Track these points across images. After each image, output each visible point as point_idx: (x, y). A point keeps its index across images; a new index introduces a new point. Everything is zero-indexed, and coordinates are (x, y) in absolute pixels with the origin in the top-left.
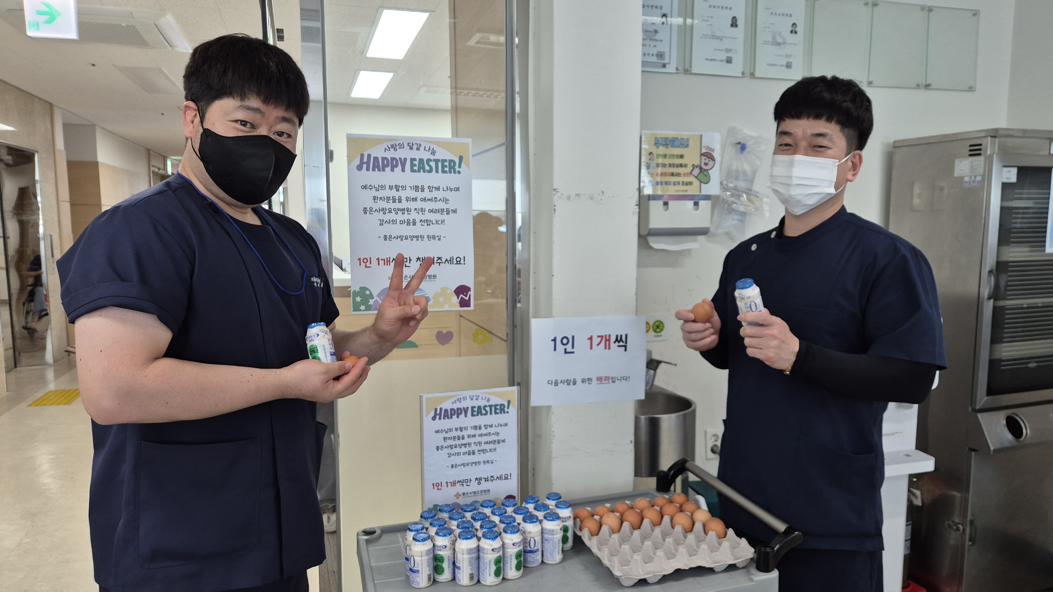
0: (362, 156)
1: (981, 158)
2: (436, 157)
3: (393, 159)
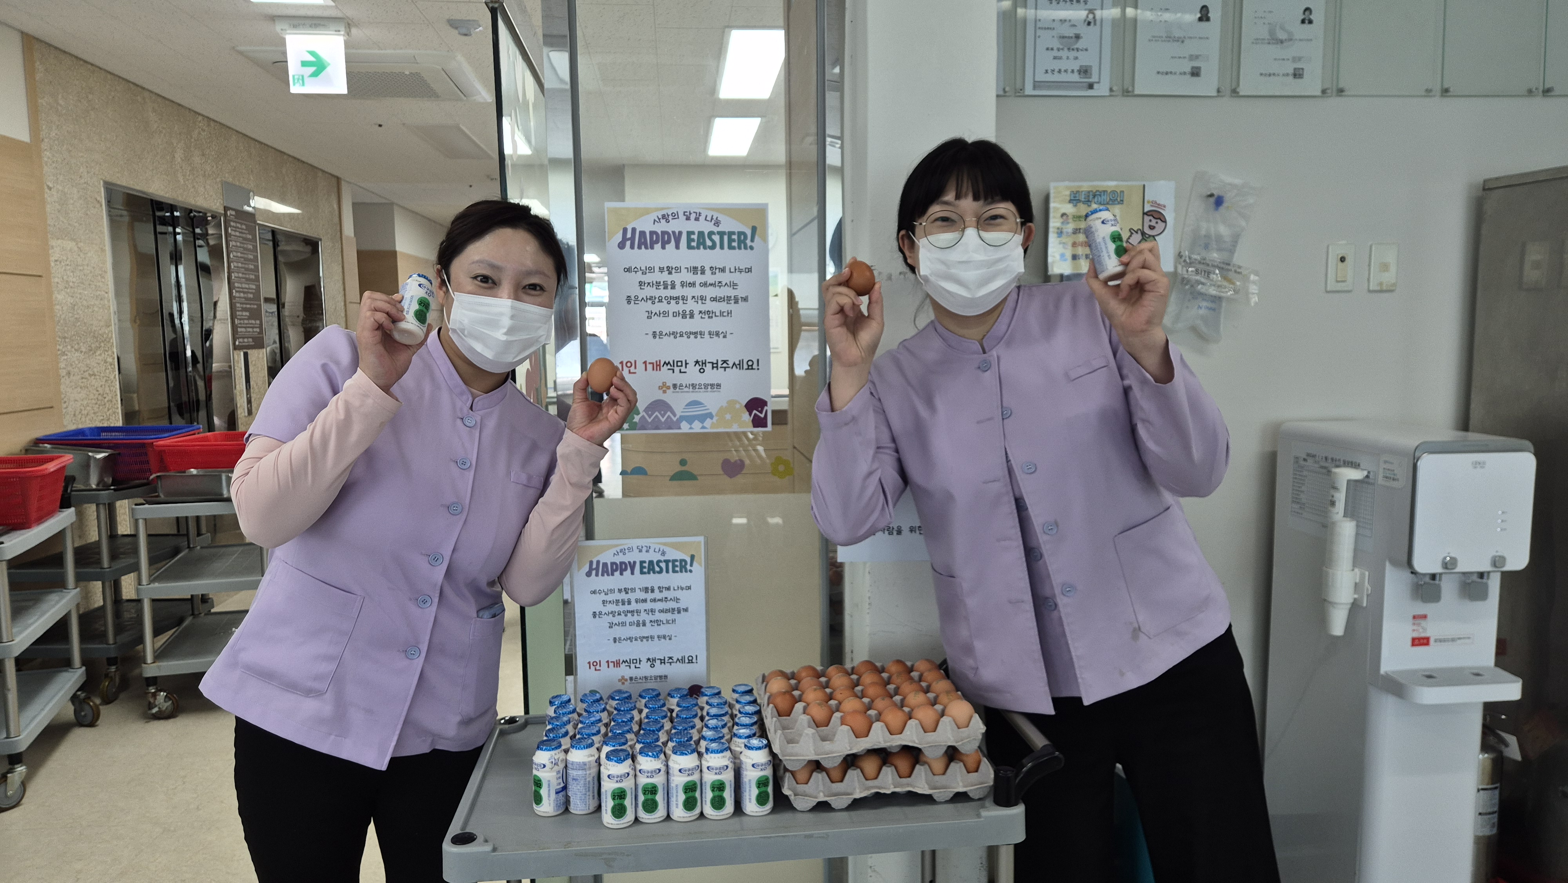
0: (625, 230)
2: (721, 228)
3: (663, 233)
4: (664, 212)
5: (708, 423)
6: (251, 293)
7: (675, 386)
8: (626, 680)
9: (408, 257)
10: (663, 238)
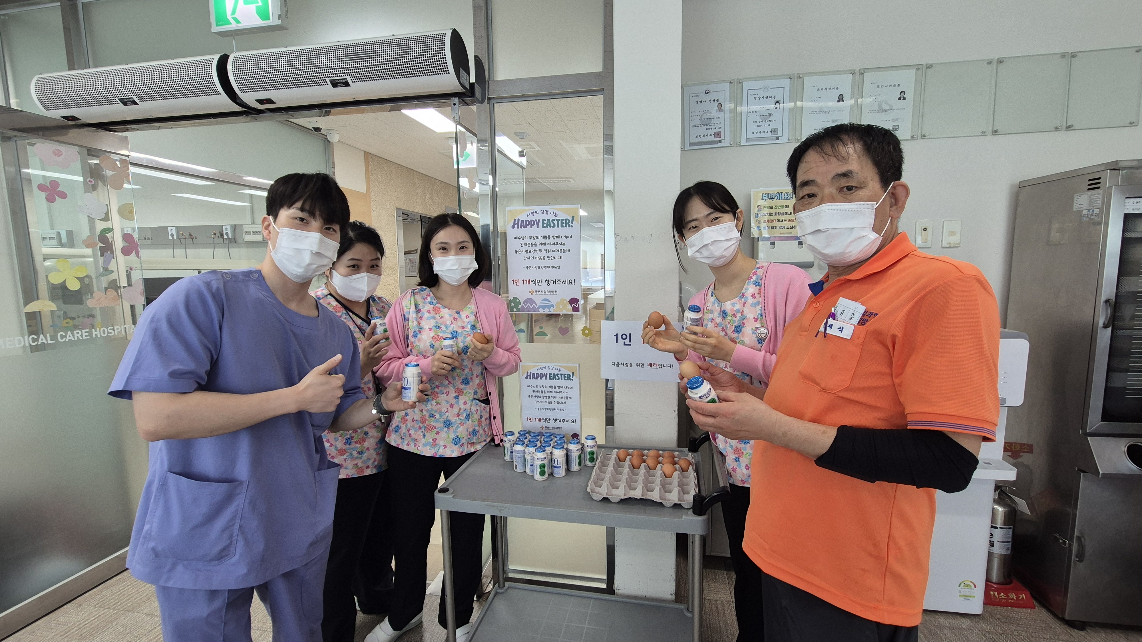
0: (515, 220)
1: (1100, 191)
2: (558, 218)
3: (532, 221)
4: (532, 211)
5: (552, 309)
7: (536, 291)
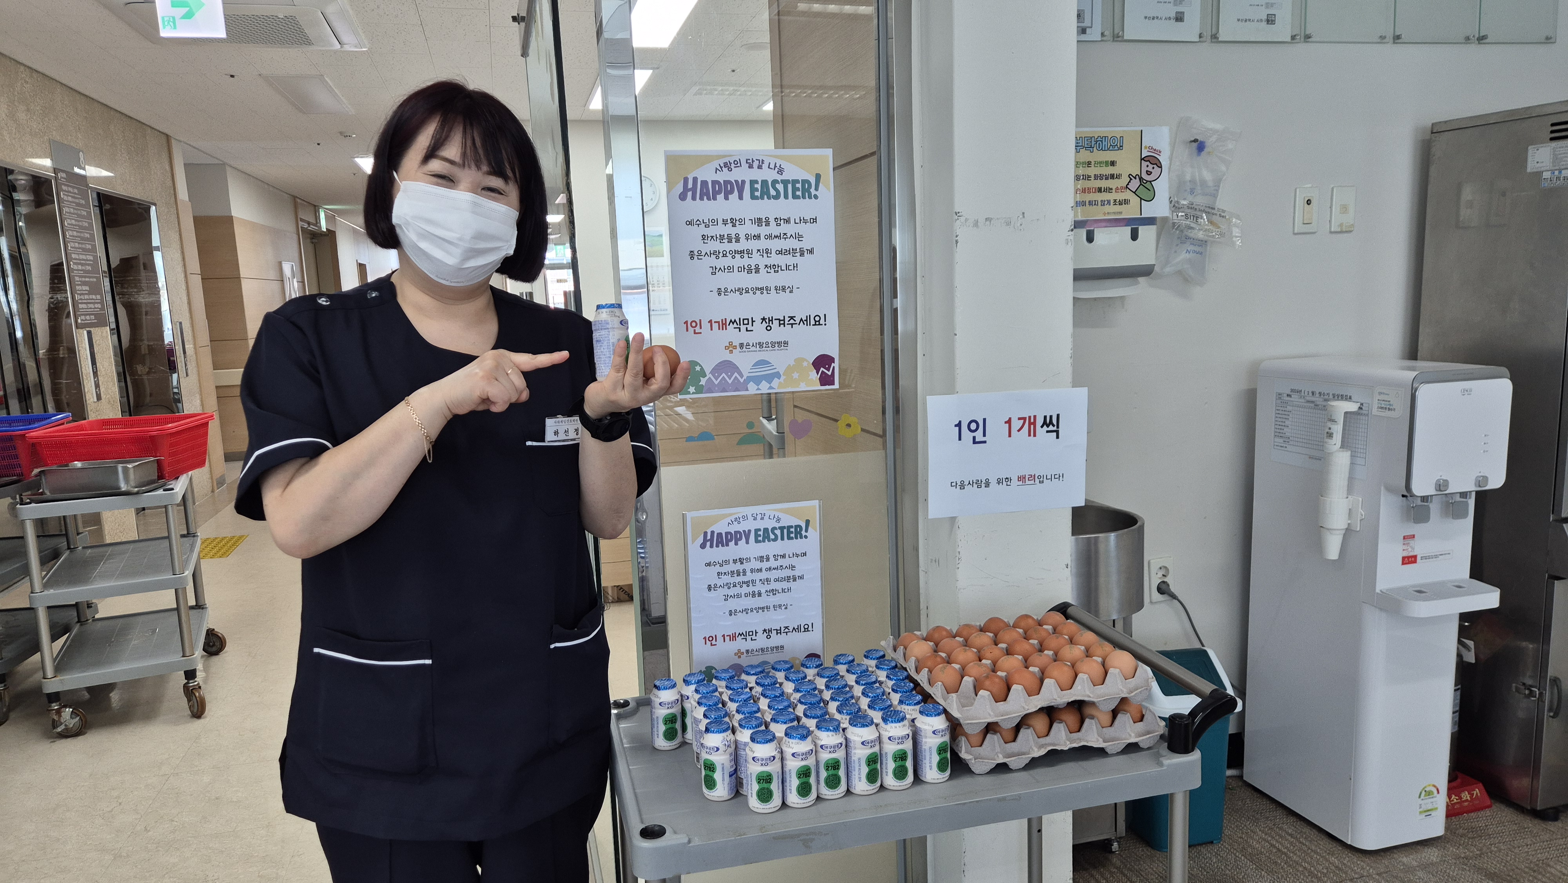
0: (686, 180)
2: (785, 177)
3: (727, 182)
4: (726, 160)
5: (775, 383)
6: (88, 265)
7: (741, 345)
8: (743, 653)
9: (245, 222)
10: (726, 187)
